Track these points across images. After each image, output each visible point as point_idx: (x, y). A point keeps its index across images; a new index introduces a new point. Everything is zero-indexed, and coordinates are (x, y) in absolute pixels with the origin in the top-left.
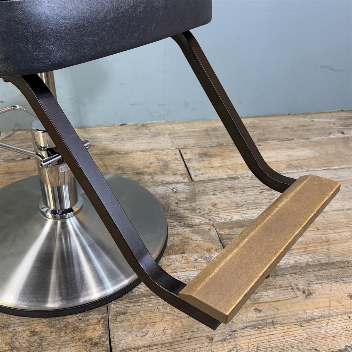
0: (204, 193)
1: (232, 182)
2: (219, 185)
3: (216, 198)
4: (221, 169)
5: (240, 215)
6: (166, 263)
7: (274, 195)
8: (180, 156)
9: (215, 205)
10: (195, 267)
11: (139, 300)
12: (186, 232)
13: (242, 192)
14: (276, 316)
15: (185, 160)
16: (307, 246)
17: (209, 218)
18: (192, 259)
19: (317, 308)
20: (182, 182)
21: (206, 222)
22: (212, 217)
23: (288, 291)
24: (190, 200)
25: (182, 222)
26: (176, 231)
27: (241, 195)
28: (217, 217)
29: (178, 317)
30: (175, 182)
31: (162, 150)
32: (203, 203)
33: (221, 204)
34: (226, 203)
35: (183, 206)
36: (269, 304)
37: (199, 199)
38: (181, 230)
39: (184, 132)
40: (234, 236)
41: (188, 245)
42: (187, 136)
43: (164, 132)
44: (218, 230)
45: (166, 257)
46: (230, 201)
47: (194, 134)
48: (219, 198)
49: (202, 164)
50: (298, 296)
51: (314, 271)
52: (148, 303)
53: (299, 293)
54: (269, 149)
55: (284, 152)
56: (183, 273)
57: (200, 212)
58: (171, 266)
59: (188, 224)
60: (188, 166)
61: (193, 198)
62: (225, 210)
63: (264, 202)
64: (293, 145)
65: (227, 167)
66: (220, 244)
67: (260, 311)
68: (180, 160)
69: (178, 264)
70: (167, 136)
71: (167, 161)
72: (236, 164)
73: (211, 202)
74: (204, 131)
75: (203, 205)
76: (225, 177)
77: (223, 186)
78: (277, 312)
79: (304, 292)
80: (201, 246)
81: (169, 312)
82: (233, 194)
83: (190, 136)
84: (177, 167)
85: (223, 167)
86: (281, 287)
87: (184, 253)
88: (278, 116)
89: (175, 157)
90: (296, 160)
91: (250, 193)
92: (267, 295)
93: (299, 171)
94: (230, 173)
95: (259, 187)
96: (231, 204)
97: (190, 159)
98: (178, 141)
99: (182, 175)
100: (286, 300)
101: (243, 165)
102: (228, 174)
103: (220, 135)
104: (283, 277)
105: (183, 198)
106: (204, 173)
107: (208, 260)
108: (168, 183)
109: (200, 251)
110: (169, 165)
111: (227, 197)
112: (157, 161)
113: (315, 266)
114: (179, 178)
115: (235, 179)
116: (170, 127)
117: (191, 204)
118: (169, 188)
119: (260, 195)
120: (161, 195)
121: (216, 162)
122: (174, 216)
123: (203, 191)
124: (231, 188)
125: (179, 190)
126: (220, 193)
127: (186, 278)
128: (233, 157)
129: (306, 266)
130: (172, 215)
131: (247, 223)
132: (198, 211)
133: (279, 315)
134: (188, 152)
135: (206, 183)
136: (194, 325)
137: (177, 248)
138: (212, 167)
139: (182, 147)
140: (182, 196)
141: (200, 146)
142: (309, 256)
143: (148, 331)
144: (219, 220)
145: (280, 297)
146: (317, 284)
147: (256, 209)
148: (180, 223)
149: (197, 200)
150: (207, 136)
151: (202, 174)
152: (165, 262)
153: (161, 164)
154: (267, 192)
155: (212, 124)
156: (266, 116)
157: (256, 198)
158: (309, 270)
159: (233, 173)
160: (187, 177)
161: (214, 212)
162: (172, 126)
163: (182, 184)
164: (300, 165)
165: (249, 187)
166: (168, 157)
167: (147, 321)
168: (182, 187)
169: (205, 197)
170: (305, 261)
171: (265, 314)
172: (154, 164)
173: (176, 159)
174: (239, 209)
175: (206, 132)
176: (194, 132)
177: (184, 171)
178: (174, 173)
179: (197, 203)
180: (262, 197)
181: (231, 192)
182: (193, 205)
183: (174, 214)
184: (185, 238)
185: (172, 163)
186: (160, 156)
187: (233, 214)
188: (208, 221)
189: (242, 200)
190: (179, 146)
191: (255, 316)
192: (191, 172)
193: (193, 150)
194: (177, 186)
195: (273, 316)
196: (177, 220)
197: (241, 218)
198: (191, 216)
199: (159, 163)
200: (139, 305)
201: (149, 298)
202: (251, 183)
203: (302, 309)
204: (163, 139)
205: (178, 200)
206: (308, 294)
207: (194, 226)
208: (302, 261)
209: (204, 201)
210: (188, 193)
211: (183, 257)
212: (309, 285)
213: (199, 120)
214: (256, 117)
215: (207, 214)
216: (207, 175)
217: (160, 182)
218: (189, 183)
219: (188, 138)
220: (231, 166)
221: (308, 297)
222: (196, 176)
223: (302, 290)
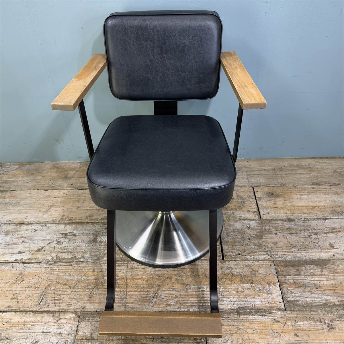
0: (269, 232)
1: (289, 223)
2: (280, 225)
3: (277, 237)
4: (283, 210)
5: (292, 255)
6: (241, 290)
7: (319, 239)
8: (253, 194)
9: (275, 244)
10: (259, 296)
11: (223, 316)
12: (255, 266)
13: (296, 234)
14: (308, 341)
15: (257, 198)
16: (337, 288)
17: (271, 255)
18: (258, 289)
19: (335, 340)
20: (253, 220)
21: (269, 259)
22: (273, 255)
23: (318, 323)
24: (258, 237)
25: (253, 257)
26: (248, 263)
27: (295, 236)
28: (277, 255)
29: (247, 332)
30: (249, 219)
31: (240, 187)
32: (267, 241)
33: (280, 243)
34: (284, 243)
35: (254, 242)
36: (304, 331)
37: (265, 236)
38: (251, 263)
39: (257, 170)
40: (287, 273)
41: (255, 276)
42: (259, 175)
43: (243, 169)
44: (277, 267)
45: (240, 285)
46: (287, 241)
47: (264, 173)
48: (279, 238)
49: (268, 203)
50: (324, 328)
51: (338, 310)
52: (228, 319)
53: (325, 326)
54: (320, 193)
55: (331, 197)
56: (251, 299)
57: (265, 249)
58: (244, 293)
59: (256, 258)
60: (258, 204)
61: (261, 235)
62: (283, 249)
63: (311, 245)
64: (339, 191)
65: (286, 208)
66: (277, 279)
67: (298, 336)
68: (253, 198)
69: (248, 291)
70: (245, 173)
71: (243, 198)
72: (293, 205)
73: (273, 241)
74: (272, 170)
75: (268, 243)
76: (285, 218)
77: (283, 226)
78: (308, 339)
79: (328, 326)
80: (264, 279)
81: (241, 328)
82: (289, 235)
83: (261, 174)
84: (251, 204)
85: (284, 208)
86: (313, 320)
87: (252, 283)
88: (331, 158)
89: (250, 194)
90: (339, 206)
91: (302, 235)
92: (304, 325)
93: (340, 217)
94: (289, 214)
95: (309, 230)
96: (287, 244)
97: (260, 197)
98: (252, 179)
99: (254, 212)
100: (316, 330)
101: (299, 207)
102: (287, 215)
103: (284, 176)
104: (316, 312)
105: (254, 235)
106: (270, 213)
107: (268, 291)
108: (244, 219)
109: (263, 282)
110: (245, 202)
111: (285, 238)
112: (237, 198)
113: (339, 306)
114: (251, 216)
115: (291, 220)
116: (247, 164)
117: (259, 241)
118: (244, 224)
119: (308, 238)
120: (239, 230)
121: (279, 202)
122: (247, 250)
123: (268, 229)
124: (289, 229)
125: (251, 226)
126: (280, 233)
127: (253, 304)
128: (293, 198)
129: (333, 305)
130: (246, 249)
131: (297, 263)
132: (263, 248)
133: (310, 341)
134: (259, 190)
135: (271, 222)
136: (256, 340)
137: (249, 279)
138: (276, 207)
139: (255, 185)
140: (253, 233)
141: (268, 186)
142: (336, 297)
143: (228, 339)
144: (278, 258)
145: (312, 328)
146: (338, 320)
147: (304, 251)
148: (251, 257)
149: (264, 237)
150: (274, 176)
151: (268, 213)
152: (240, 288)
153: (239, 200)
154: (314, 236)
155: (279, 164)
156: (321, 158)
157: (305, 240)
158: (334, 309)
159: (291, 215)
160: (258, 215)
161: (275, 250)
162: (249, 164)
163: (253, 221)
164: (341, 211)
165: (302, 230)
166: (244, 194)
167: (228, 332)
168: (254, 224)
169: (269, 235)
170: (332, 301)
171: (301, 339)
172: (235, 200)
173: (250, 197)
174: (292, 249)
175: (274, 172)
176: (265, 170)
177: (256, 210)
178: (248, 210)
179: (263, 240)
180: (310, 240)
181: (288, 233)
182: (261, 242)
183: (247, 248)
184: (254, 270)
185: (247, 200)
186: (239, 193)
187: (287, 254)
188: (270, 258)
189: (295, 242)
190: (253, 184)
191: (294, 339)
192: (261, 210)
193: (263, 189)
194: (250, 223)
195: (306, 341)
196: (249, 254)
197: (293, 258)
198: (259, 252)
199: (238, 199)
200: (223, 320)
201: (229, 315)
202: (303, 226)
203: (325, 338)
204: (242, 176)
205: (250, 236)
206: (331, 328)
207: (260, 260)
208: (330, 301)
209: (268, 239)
210: (258, 230)
211: (251, 286)
212: (332, 321)
213: (269, 159)
214: (313, 158)
215: (270, 251)
216: (272, 215)
217: (238, 218)
218: (259, 221)
219: (260, 177)
220: (290, 208)
221: (331, 330)
222: (264, 215)
223: (327, 324)
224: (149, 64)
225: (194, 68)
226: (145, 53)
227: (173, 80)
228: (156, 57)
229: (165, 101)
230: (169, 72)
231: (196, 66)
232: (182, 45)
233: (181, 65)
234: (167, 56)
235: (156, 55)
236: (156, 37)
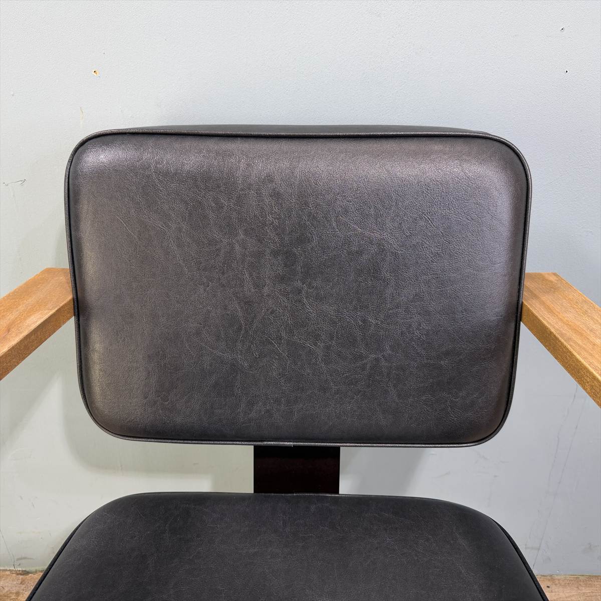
224: (240, 314)
225: (417, 333)
226: (223, 273)
227: (331, 375)
228: (266, 290)
229: (294, 446)
230: (315, 345)
231: (423, 325)
232: (374, 249)
233: (364, 321)
234: (310, 286)
235: (268, 282)
236: (270, 218)
